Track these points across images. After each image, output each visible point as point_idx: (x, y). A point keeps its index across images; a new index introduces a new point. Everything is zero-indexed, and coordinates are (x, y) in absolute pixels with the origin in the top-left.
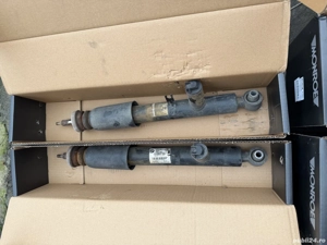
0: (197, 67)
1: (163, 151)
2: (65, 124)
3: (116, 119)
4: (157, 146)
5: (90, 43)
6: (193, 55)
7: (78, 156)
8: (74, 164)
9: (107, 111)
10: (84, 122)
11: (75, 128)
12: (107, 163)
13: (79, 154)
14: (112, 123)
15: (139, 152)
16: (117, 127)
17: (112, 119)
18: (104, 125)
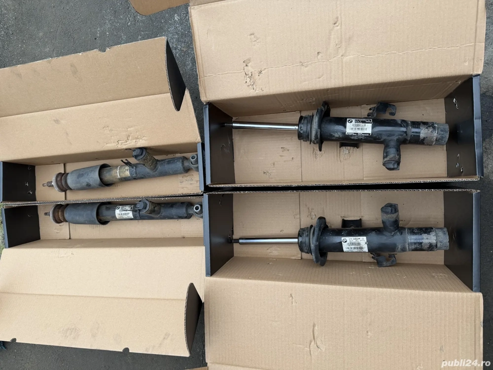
0: (137, 138)
1: (128, 208)
2: (50, 185)
3: (87, 180)
4: (122, 203)
5: (55, 121)
6: (132, 129)
7: (60, 213)
8: (58, 221)
9: (80, 173)
10: (63, 184)
11: (56, 189)
12: (81, 219)
13: (60, 212)
14: (84, 184)
15: (108, 209)
16: (88, 187)
17: (84, 181)
18: (79, 185)
